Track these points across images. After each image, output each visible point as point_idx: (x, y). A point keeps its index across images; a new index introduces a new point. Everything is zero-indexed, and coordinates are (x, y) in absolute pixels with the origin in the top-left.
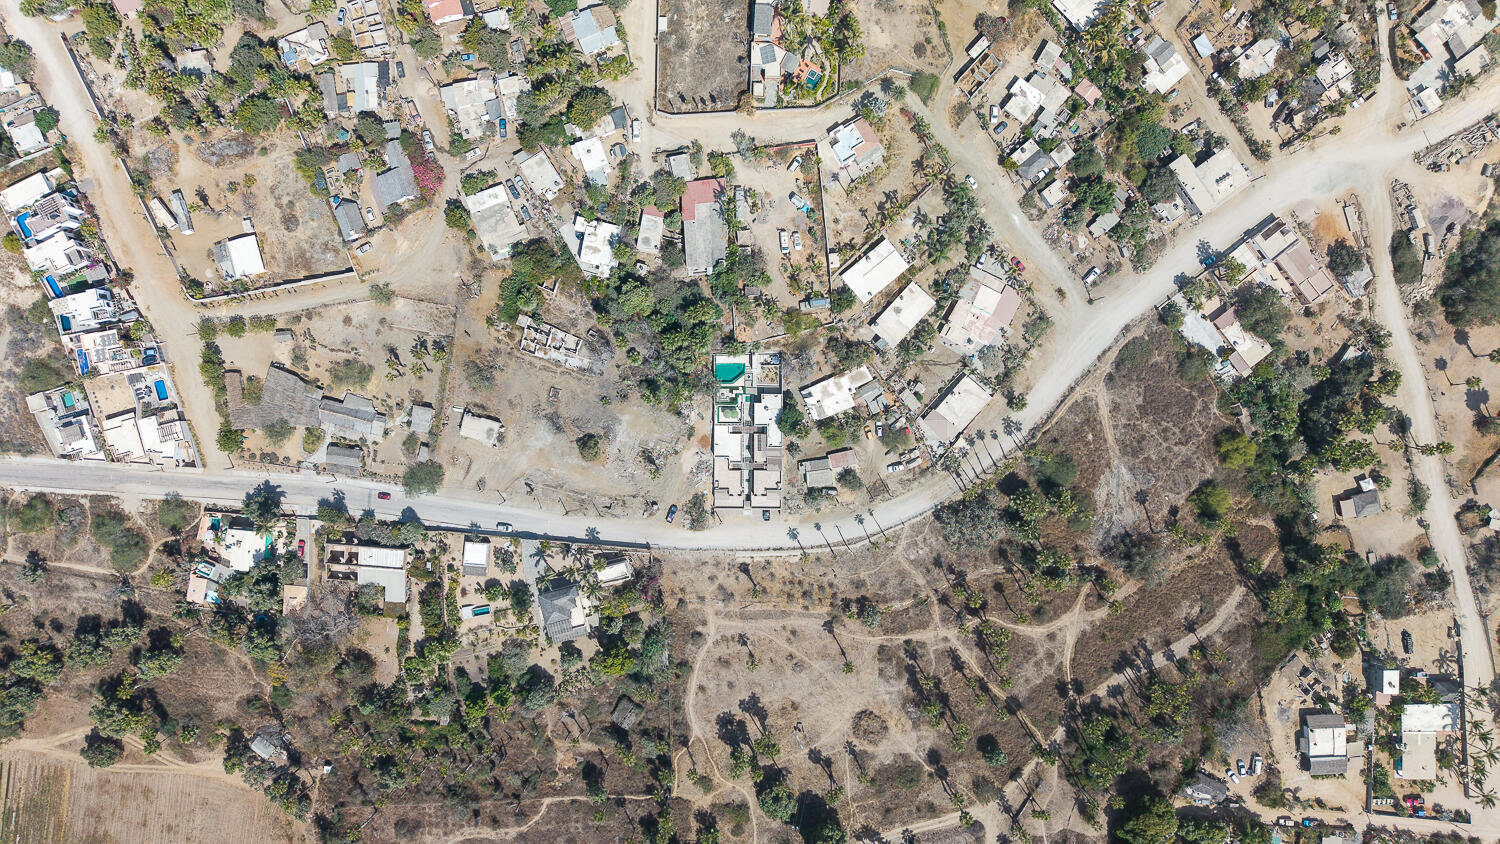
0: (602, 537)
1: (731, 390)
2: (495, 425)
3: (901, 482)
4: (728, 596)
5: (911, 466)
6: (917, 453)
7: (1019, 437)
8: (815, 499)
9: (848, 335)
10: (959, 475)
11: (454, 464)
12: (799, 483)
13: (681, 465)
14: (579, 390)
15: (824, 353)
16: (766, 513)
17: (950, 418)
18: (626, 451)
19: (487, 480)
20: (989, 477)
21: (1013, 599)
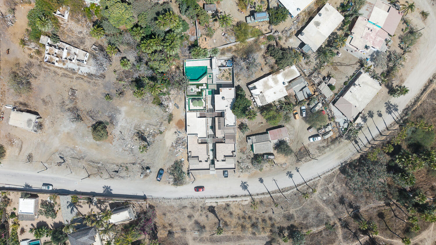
0: (113, 192)
1: (198, 86)
2: (33, 117)
3: (319, 148)
4: (201, 228)
5: (326, 137)
6: (330, 128)
7: (396, 115)
8: (259, 162)
9: (282, 43)
10: (356, 142)
11: (12, 145)
12: (248, 151)
13: (165, 142)
14: (89, 90)
15: (264, 57)
16: (225, 172)
17: (353, 102)
18: (125, 132)
19: (33, 155)
20: (376, 143)
21: (391, 223)
